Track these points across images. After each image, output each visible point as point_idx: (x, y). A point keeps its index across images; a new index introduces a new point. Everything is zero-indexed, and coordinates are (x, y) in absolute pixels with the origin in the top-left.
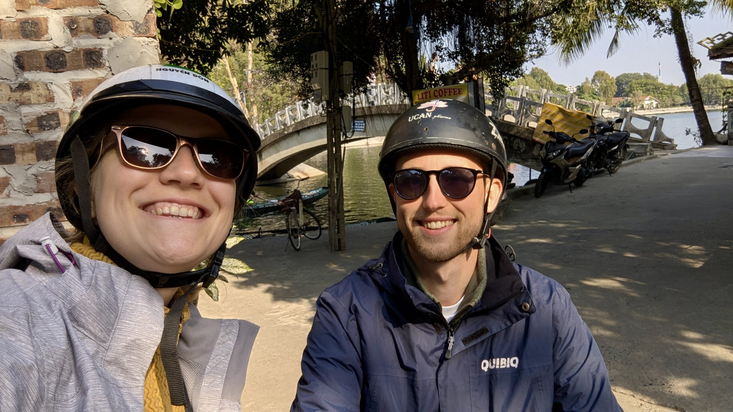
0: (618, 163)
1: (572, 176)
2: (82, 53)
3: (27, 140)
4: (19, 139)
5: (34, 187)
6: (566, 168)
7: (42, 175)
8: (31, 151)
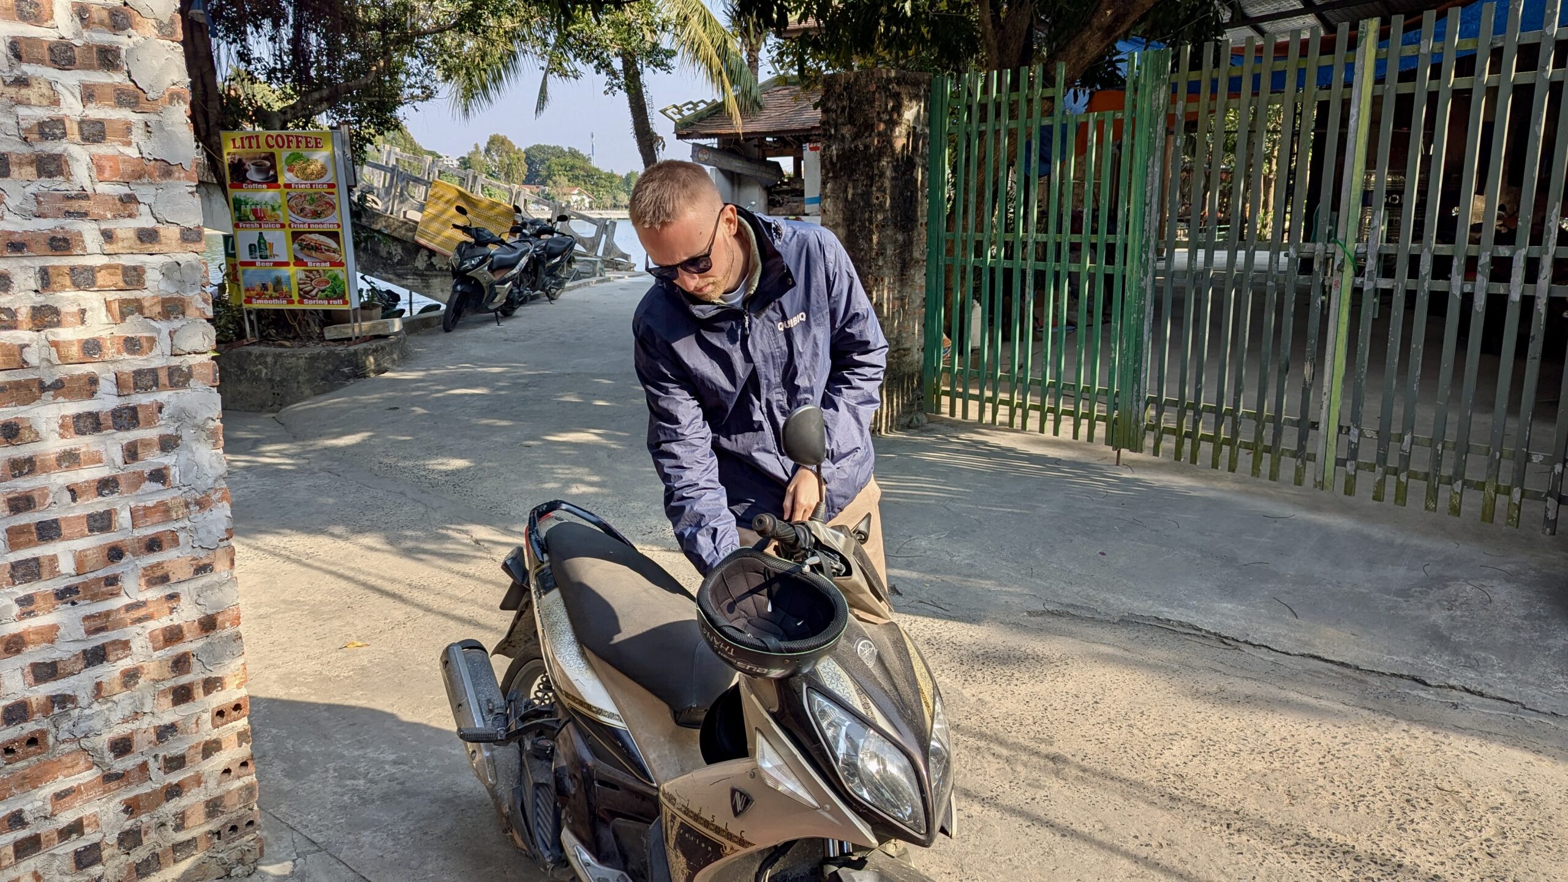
0: (560, 285)
1: (500, 300)
2: (95, 49)
3: (24, 149)
4: (14, 148)
5: (34, 209)
6: (491, 286)
7: (44, 195)
8: (31, 163)
